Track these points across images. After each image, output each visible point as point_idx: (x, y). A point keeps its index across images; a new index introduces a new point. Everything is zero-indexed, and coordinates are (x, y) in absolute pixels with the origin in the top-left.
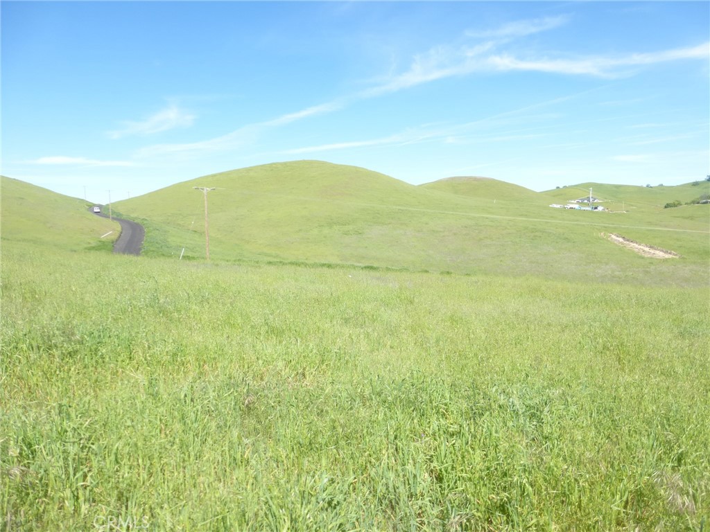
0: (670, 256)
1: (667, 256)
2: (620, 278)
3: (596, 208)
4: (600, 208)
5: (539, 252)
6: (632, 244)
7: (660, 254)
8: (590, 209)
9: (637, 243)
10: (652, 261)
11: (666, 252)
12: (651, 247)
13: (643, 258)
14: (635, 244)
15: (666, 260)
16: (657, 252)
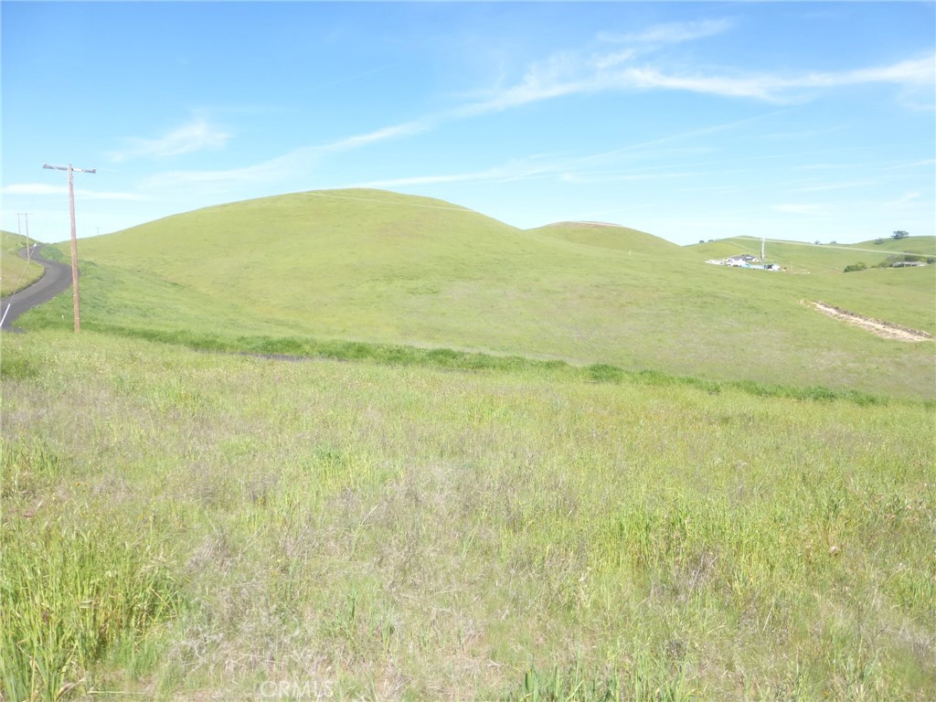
0: (922, 339)
1: (917, 339)
2: (859, 374)
3: (770, 267)
4: (775, 267)
5: (716, 327)
6: (855, 319)
7: (904, 335)
8: (761, 267)
9: (861, 317)
10: (899, 347)
11: (913, 332)
12: (885, 324)
13: (882, 341)
14: (858, 319)
15: (918, 346)
16: (898, 332)
